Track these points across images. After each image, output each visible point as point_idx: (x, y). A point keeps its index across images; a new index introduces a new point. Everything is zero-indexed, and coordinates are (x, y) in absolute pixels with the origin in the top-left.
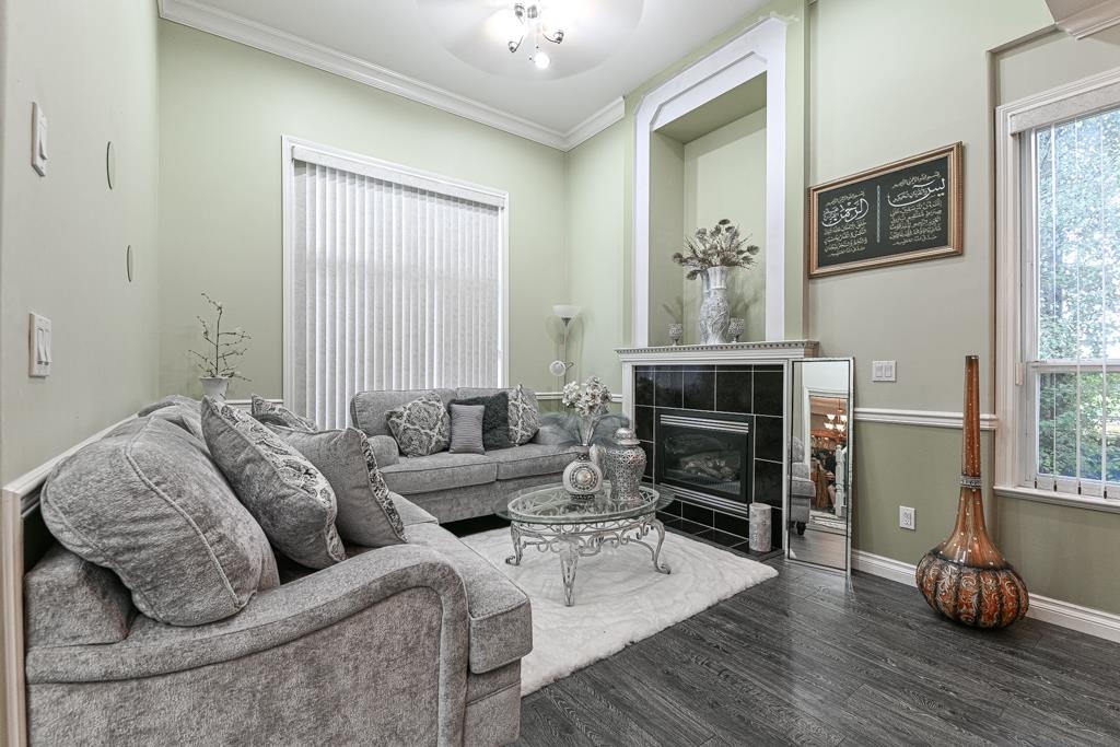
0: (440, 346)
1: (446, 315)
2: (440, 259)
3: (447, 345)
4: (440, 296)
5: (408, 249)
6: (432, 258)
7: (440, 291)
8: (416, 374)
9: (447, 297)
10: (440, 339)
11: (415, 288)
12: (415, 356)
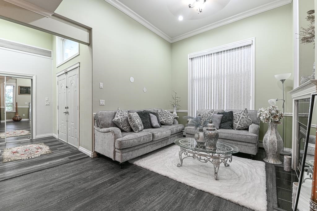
0: (227, 96)
1: (229, 87)
2: (227, 70)
3: (229, 96)
4: (227, 81)
5: (217, 70)
6: (224, 71)
7: (227, 80)
8: (218, 105)
9: (229, 81)
10: (227, 94)
11: (219, 80)
12: (218, 100)
